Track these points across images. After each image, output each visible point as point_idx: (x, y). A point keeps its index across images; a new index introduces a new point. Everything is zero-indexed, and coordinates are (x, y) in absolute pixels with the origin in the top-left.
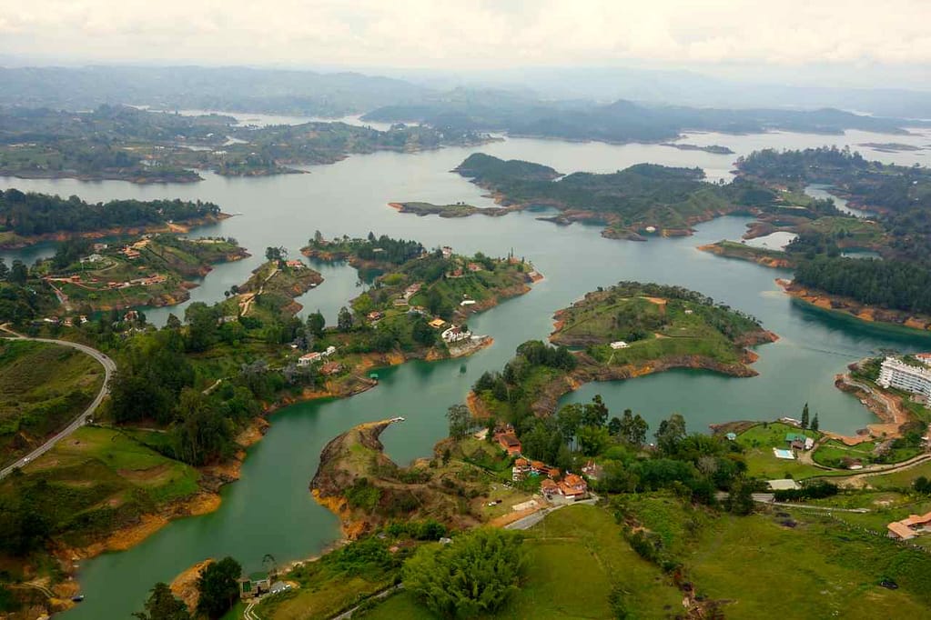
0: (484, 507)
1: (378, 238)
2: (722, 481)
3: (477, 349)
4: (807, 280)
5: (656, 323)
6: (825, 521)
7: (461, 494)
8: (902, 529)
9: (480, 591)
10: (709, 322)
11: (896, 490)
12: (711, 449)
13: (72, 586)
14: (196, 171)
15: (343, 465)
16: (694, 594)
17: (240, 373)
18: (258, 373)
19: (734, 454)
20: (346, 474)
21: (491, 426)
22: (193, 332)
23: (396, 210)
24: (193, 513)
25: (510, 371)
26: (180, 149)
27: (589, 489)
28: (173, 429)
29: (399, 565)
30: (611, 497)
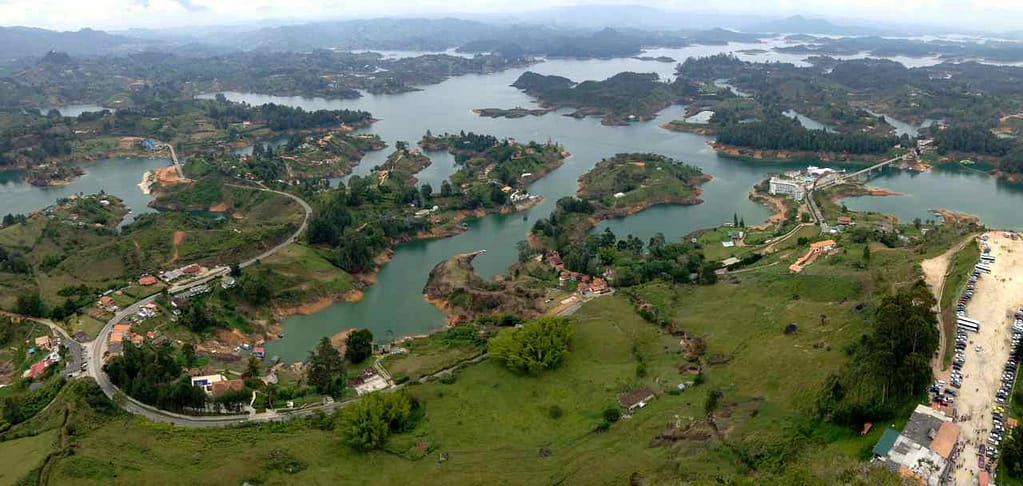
0: (542, 303)
1: (467, 134)
2: (692, 267)
3: (534, 205)
4: (723, 140)
5: (641, 178)
6: (757, 275)
7: (528, 296)
8: (796, 267)
9: (543, 355)
10: (671, 173)
11: (789, 248)
12: (683, 250)
13: (280, 329)
14: (358, 90)
15: (445, 280)
16: (686, 336)
17: (378, 220)
18: (389, 221)
19: (697, 251)
20: (448, 285)
21: (544, 252)
22: (352, 194)
23: (478, 114)
24: (347, 300)
25: (553, 218)
26: (349, 76)
27: (608, 286)
28: (338, 249)
29: (485, 342)
30: (623, 289)
